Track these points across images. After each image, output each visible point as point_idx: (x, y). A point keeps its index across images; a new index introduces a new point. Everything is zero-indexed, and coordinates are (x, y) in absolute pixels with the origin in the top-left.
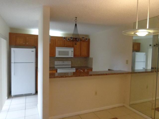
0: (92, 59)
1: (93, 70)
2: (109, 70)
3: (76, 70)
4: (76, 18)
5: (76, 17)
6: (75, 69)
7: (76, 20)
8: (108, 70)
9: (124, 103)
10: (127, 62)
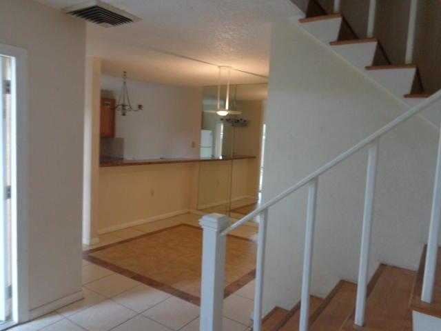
0: (122, 140)
7: (125, 75)
9: (189, 208)
10: (193, 145)
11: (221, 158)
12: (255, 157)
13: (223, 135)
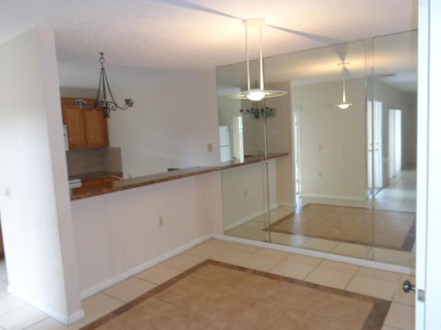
0: (119, 150)
1: (125, 177)
2: (170, 170)
3: (82, 182)
4: (102, 54)
5: (103, 52)
6: (79, 180)
7: (102, 58)
8: (166, 170)
9: (212, 232)
10: (210, 148)
11: (242, 160)
12: (287, 154)
13: (244, 129)
